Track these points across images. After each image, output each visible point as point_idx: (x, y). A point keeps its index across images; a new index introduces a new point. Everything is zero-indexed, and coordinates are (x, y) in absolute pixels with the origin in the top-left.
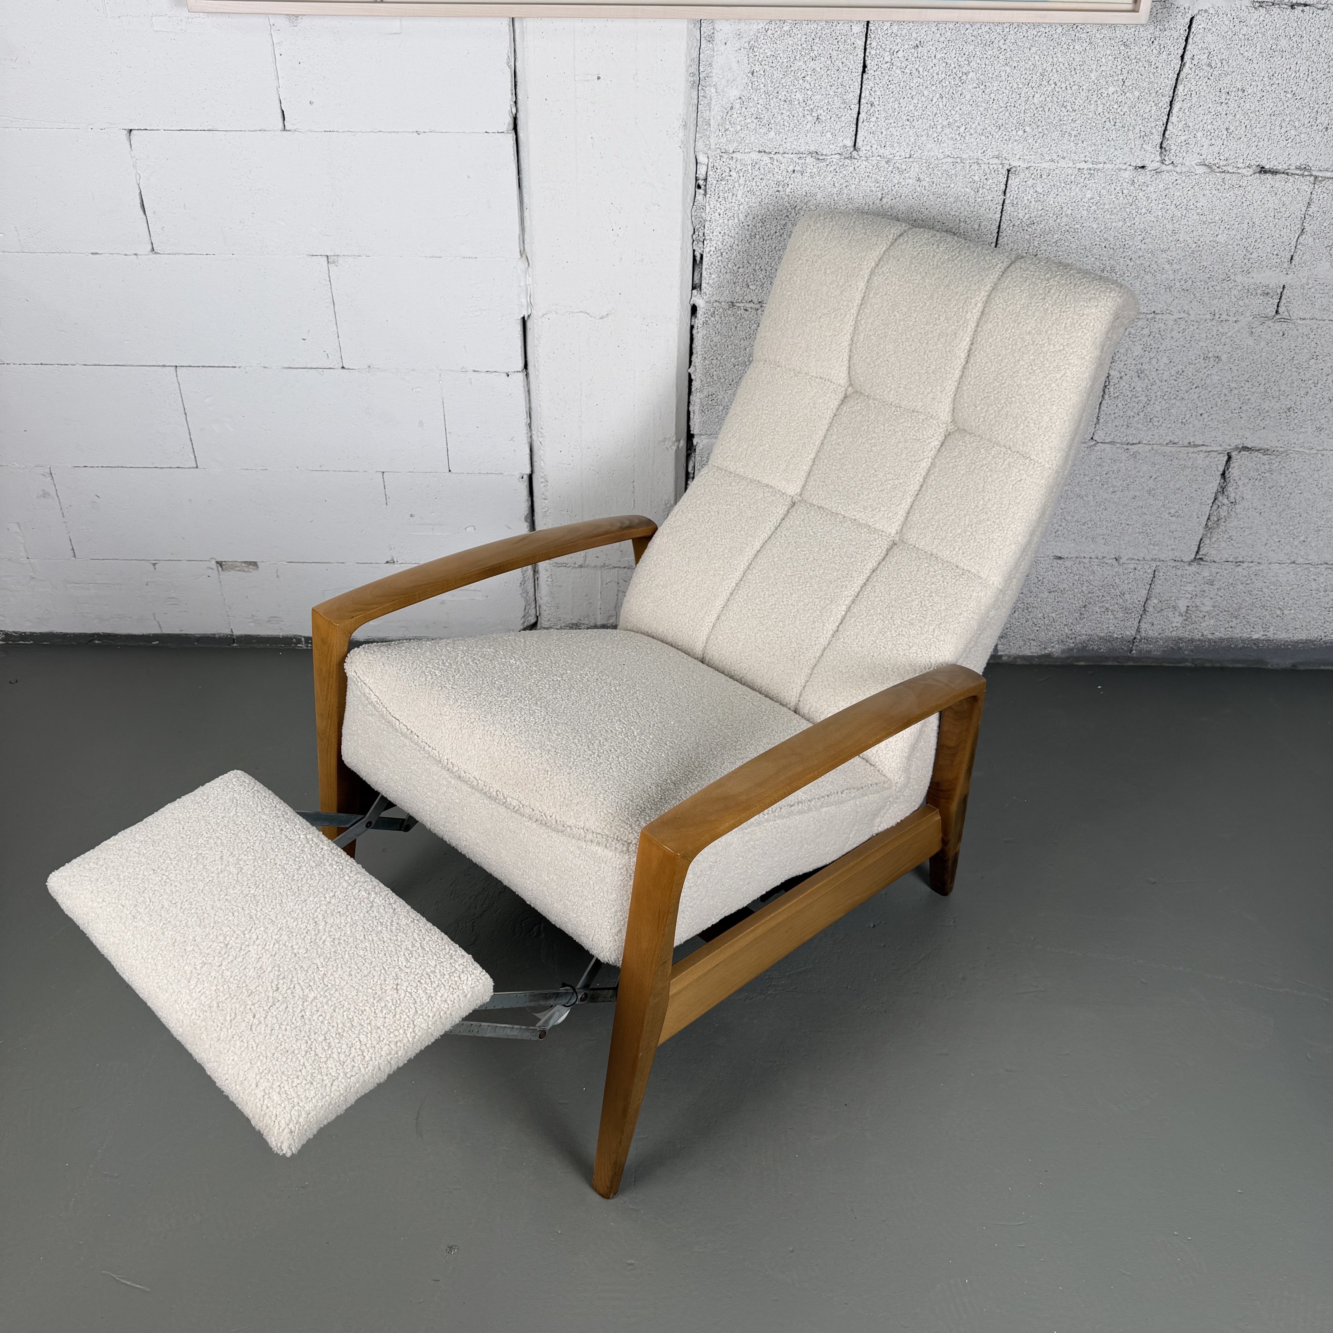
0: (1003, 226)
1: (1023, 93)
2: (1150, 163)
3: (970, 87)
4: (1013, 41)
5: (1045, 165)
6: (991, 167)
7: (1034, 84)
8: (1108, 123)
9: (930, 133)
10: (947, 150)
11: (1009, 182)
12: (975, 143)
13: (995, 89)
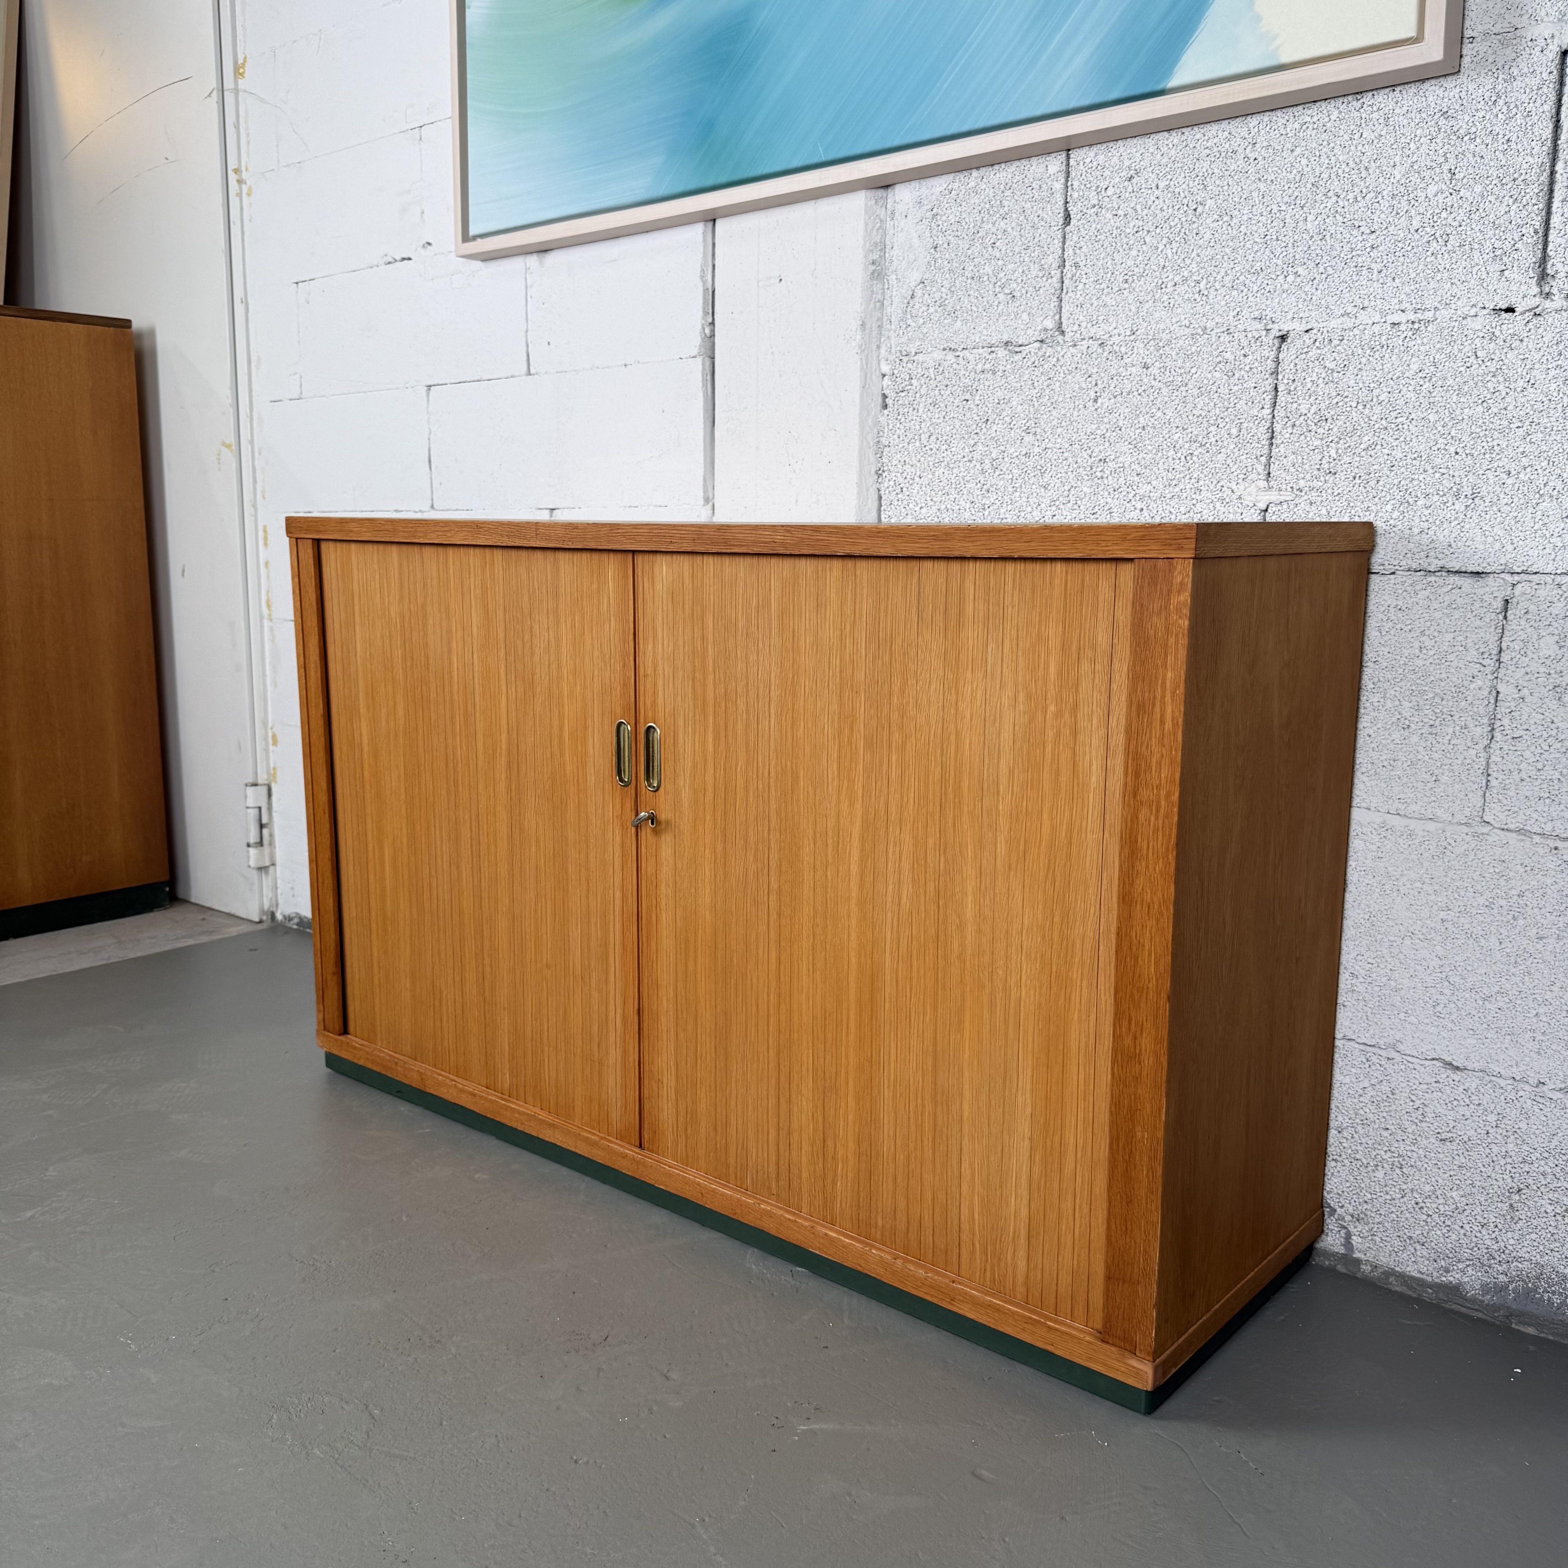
0: (1278, 427)
1: (1287, 217)
2: (1520, 299)
3: (1209, 221)
4: (1265, 144)
5: (1334, 323)
6: (1250, 335)
7: (1303, 202)
8: (1434, 244)
9: (1157, 297)
10: (1183, 317)
11: (1281, 357)
12: (1223, 303)
13: (1245, 218)
